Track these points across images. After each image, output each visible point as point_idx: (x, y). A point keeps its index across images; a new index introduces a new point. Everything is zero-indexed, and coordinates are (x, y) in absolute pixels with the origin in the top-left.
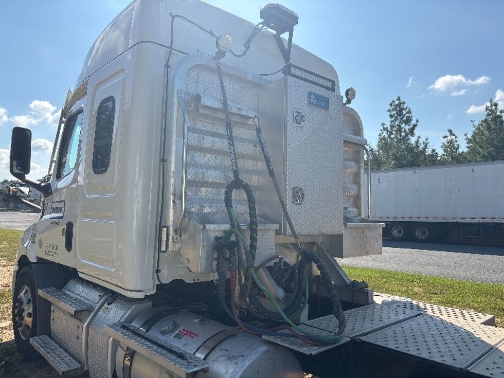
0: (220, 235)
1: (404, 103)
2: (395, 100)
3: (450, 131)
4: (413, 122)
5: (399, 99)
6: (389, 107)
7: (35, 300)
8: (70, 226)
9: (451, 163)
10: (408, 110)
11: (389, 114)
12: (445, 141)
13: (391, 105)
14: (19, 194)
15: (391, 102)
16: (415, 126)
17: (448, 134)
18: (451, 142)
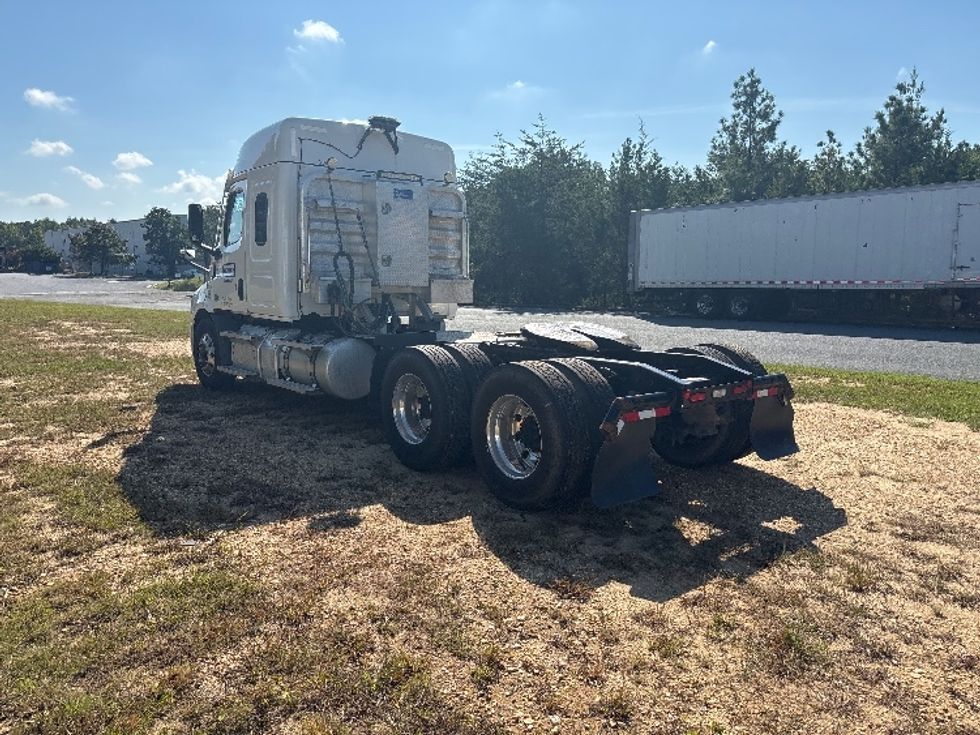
0: (330, 283)
1: (759, 81)
2: (746, 76)
3: (830, 134)
4: (774, 117)
5: (751, 73)
6: (734, 90)
7: (216, 341)
8: (241, 281)
9: (825, 193)
10: (764, 94)
11: (733, 101)
12: (819, 151)
13: (736, 85)
14: (187, 257)
15: (737, 79)
16: (776, 123)
17: (826, 140)
18: (831, 153)
